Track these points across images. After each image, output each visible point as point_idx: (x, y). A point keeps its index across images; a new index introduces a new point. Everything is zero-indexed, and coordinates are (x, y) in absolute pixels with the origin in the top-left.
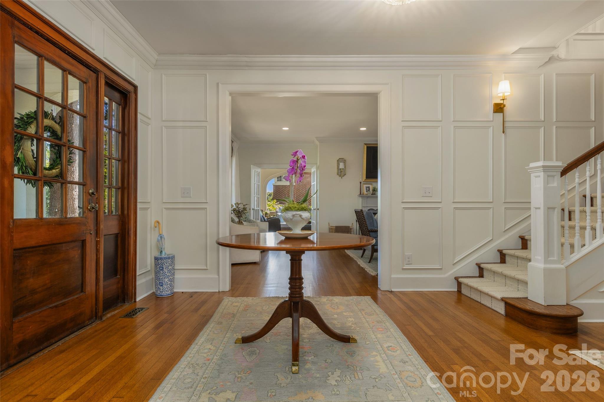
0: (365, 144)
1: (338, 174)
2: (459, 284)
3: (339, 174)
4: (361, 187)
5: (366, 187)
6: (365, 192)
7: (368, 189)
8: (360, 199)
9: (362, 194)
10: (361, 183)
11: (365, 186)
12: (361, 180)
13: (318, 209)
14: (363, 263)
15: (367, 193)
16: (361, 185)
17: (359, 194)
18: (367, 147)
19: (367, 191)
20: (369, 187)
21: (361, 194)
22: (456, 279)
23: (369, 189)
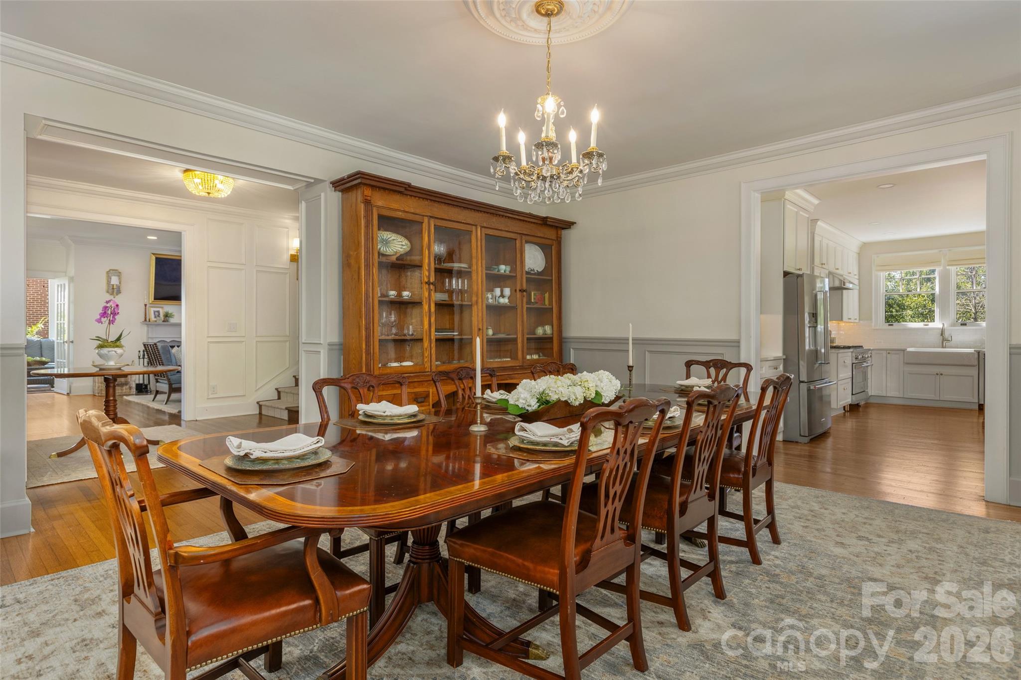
0: (153, 254)
1: (108, 292)
2: (260, 407)
3: (110, 291)
4: (146, 311)
5: (155, 312)
6: (153, 318)
7: (157, 314)
8: (145, 328)
9: (148, 320)
10: (146, 305)
11: (152, 310)
12: (146, 301)
13: (72, 342)
14: (158, 405)
15: (155, 319)
16: (146, 309)
17: (143, 319)
18: (157, 259)
19: (155, 317)
20: (158, 312)
21: (146, 320)
22: (258, 403)
23: (159, 314)
